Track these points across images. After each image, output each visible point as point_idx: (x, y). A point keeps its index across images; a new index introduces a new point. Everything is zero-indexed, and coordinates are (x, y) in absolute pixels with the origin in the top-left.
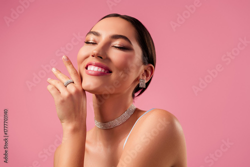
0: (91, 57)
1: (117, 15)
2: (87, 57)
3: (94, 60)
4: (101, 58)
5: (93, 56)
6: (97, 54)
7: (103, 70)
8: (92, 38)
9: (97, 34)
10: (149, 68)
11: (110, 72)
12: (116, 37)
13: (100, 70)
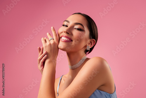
0: (63, 32)
1: (79, 13)
2: (62, 33)
3: (65, 34)
4: (68, 33)
5: (64, 32)
6: (66, 31)
7: (68, 40)
8: (65, 23)
9: (68, 22)
10: (93, 41)
11: (72, 41)
12: (77, 24)
13: (67, 39)
